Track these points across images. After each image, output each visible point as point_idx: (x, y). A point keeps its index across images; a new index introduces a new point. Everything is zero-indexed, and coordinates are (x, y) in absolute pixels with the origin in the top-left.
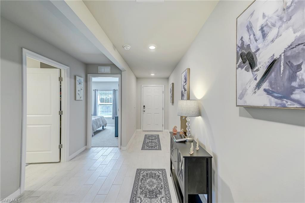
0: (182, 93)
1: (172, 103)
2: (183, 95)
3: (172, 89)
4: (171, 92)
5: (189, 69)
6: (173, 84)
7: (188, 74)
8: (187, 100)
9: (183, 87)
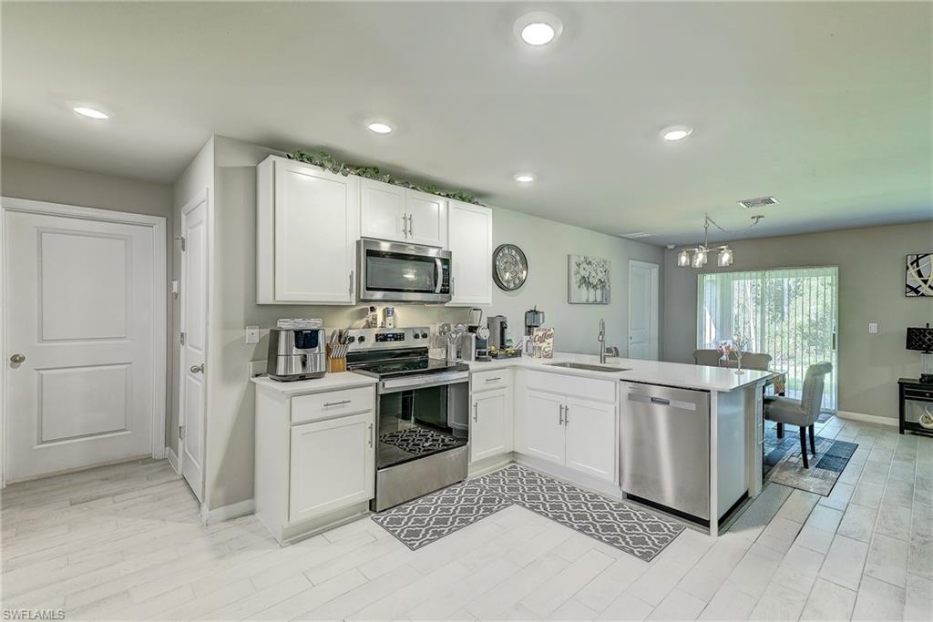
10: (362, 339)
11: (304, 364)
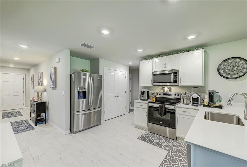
0: (39, 82)
1: (33, 87)
2: (39, 83)
3: (32, 78)
4: (31, 80)
5: (42, 72)
6: (33, 75)
7: (41, 74)
8: (41, 85)
9: (39, 79)
10: (160, 94)
11: (143, 98)
